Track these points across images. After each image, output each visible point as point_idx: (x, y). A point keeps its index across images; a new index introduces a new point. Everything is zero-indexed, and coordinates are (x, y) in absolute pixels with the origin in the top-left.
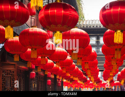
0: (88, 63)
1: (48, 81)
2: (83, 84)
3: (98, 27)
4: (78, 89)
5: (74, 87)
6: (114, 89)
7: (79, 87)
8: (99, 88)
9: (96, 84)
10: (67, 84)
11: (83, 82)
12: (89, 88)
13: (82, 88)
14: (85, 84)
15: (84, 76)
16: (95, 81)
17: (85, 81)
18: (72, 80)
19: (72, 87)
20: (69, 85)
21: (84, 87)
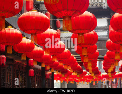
0: (86, 48)
1: (30, 71)
2: (78, 76)
4: (73, 83)
5: (68, 81)
6: (115, 82)
7: (73, 80)
8: (98, 81)
9: (95, 75)
10: (58, 78)
11: (78, 73)
12: (85, 82)
13: (77, 82)
14: (80, 76)
15: (79, 65)
16: (93, 71)
17: (80, 72)
18: (65, 71)
20: (61, 79)
21: (79, 81)
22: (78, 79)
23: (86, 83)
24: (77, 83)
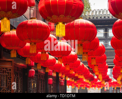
0: (95, 58)
1: (49, 80)
2: (90, 83)
3: (107, 17)
4: (84, 89)
5: (79, 86)
7: (85, 86)
9: (105, 82)
10: (71, 84)
11: (90, 80)
14: (91, 83)
15: (90, 73)
16: (103, 79)
17: (92, 79)
18: (76, 79)
19: (77, 86)
20: (73, 85)
21: (90, 87)
22: (89, 85)
23: (97, 88)
24: (88, 88)
